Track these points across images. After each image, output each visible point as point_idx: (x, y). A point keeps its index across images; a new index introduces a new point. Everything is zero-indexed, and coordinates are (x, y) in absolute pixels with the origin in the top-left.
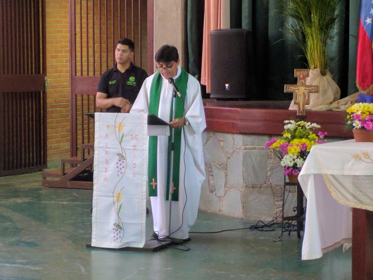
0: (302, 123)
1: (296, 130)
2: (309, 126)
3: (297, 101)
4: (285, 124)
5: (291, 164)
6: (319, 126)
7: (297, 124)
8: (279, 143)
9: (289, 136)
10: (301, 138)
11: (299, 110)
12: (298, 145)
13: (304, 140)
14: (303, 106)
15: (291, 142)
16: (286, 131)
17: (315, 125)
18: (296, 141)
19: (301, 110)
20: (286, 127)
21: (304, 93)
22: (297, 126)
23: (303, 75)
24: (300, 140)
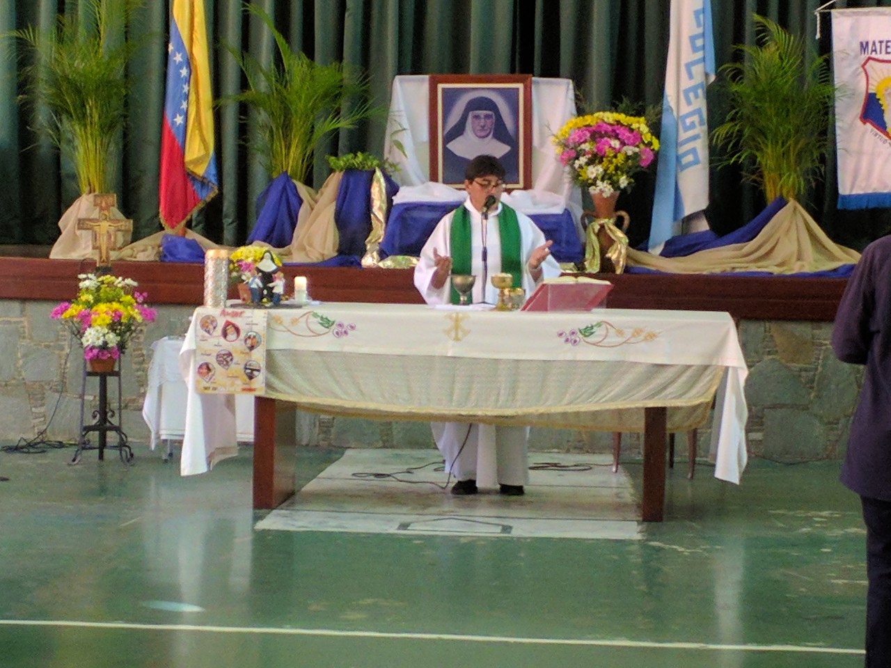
0: (108, 278)
1: (98, 289)
2: (120, 283)
3: (98, 245)
4: (80, 280)
5: (100, 342)
6: (135, 284)
7: (100, 279)
8: (76, 310)
9: (91, 298)
10: (110, 301)
11: (101, 258)
12: (107, 313)
13: (115, 305)
14: (107, 253)
15: (95, 308)
16: (83, 290)
17: (129, 281)
18: (102, 307)
19: (104, 258)
20: (81, 285)
21: (108, 232)
22: (99, 284)
23: (106, 203)
24: (108, 304)
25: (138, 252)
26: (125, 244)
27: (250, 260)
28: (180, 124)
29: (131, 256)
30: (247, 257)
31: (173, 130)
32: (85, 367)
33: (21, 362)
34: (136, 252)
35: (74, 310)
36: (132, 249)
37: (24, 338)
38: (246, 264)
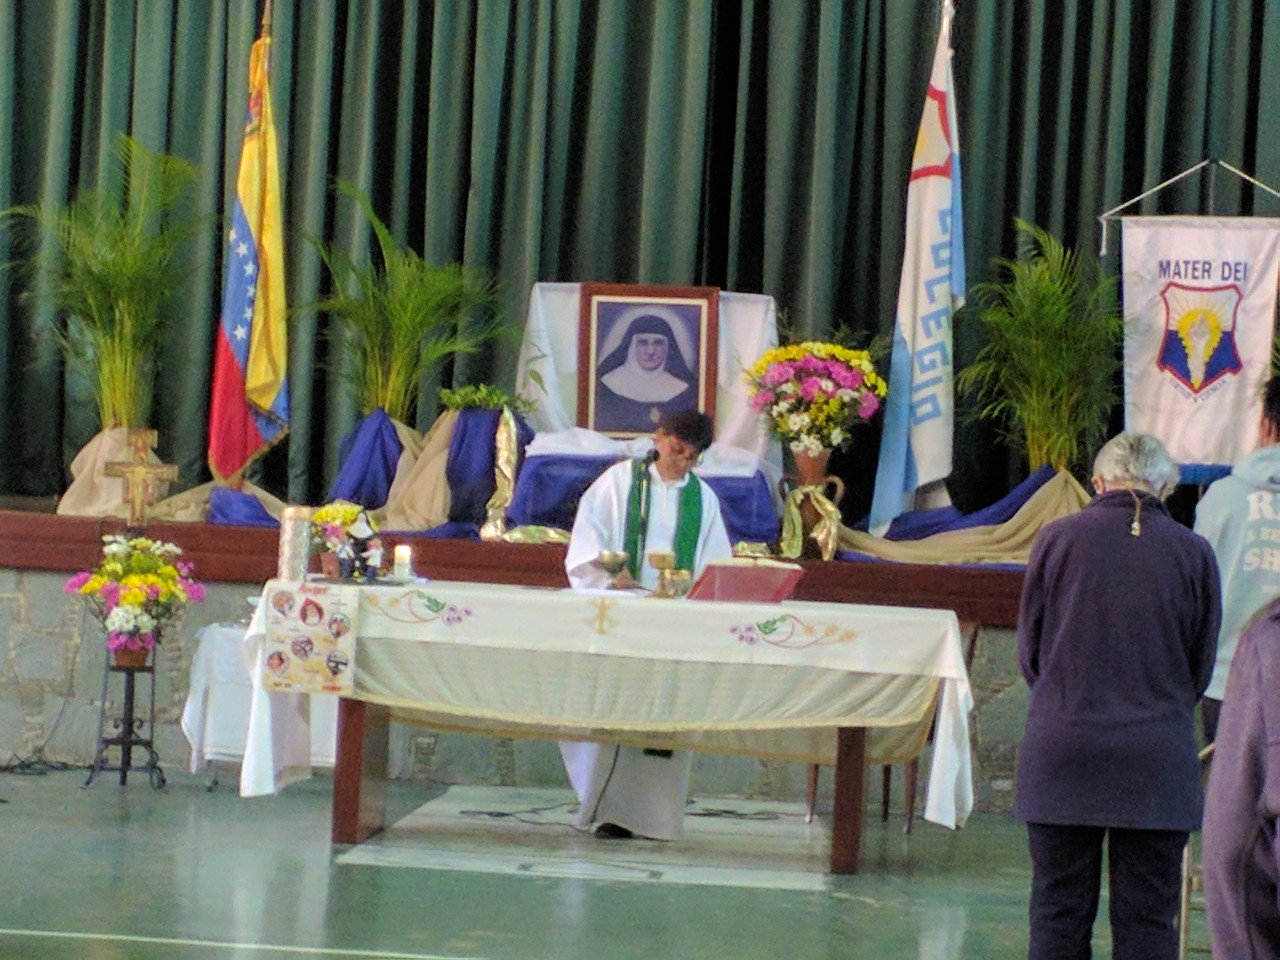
0: (142, 542)
1: (129, 556)
2: (158, 548)
3: (130, 496)
4: (104, 544)
5: (130, 627)
6: (178, 551)
7: (132, 543)
8: (99, 583)
9: (119, 568)
10: (145, 572)
11: (133, 514)
12: (140, 588)
13: (152, 578)
14: (142, 509)
15: (124, 581)
16: (109, 558)
17: (171, 547)
18: (134, 580)
19: (138, 514)
20: (107, 549)
21: (145, 481)
22: (129, 549)
23: (144, 443)
24: (143, 577)
25: (177, 510)
26: (162, 498)
27: (338, 523)
28: (242, 338)
29: (167, 515)
30: (334, 519)
31: (232, 347)
32: (108, 659)
33: (13, 653)
34: (174, 509)
35: (96, 583)
36: (169, 505)
37: (19, 621)
38: (333, 527)
